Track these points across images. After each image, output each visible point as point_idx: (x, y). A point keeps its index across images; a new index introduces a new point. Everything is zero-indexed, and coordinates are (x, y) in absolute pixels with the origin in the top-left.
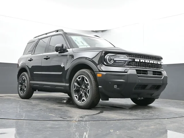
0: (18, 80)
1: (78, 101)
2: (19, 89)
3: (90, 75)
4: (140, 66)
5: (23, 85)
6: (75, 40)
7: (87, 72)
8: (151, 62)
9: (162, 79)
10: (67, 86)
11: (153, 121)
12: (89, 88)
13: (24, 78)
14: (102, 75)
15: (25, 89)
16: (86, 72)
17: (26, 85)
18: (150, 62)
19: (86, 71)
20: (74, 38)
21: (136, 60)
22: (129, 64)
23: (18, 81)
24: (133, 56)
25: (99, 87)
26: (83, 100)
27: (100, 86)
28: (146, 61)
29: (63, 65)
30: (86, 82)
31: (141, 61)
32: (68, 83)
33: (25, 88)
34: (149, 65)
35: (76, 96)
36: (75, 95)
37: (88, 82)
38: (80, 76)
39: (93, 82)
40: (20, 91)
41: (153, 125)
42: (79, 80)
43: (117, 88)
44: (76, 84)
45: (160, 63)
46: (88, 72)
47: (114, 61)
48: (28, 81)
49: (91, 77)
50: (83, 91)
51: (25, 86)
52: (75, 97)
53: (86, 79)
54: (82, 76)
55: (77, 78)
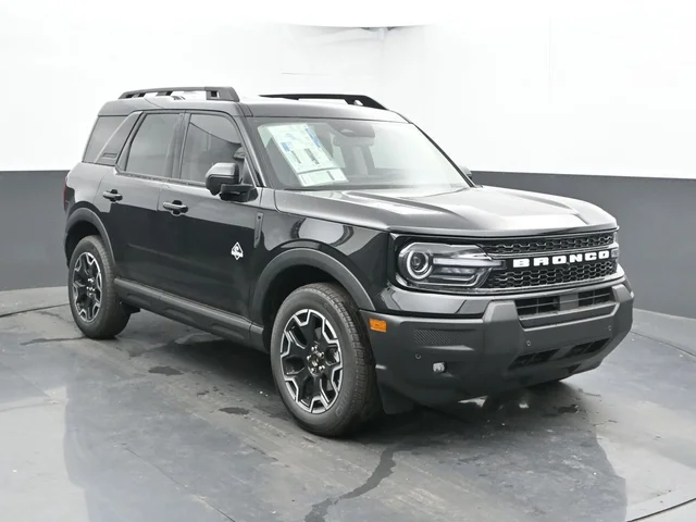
0: (69, 259)
1: (299, 404)
2: (76, 298)
3: (341, 315)
4: (533, 281)
5: (89, 284)
6: (284, 144)
7: (332, 303)
8: (573, 259)
9: (613, 314)
10: (256, 334)
12: (341, 366)
13: (91, 259)
14: (390, 325)
15: (98, 304)
16: (326, 302)
17: (100, 289)
18: (568, 260)
19: (328, 299)
20: (278, 133)
21: (517, 264)
22: (492, 279)
23: (68, 264)
24: (507, 249)
25: (377, 366)
26: (318, 405)
27: (381, 364)
28: (555, 261)
29: (239, 251)
30: (329, 341)
31: (537, 262)
32: (259, 324)
33: (98, 297)
34: (565, 273)
35: (291, 383)
36: (286, 379)
37: (337, 342)
38: (305, 311)
39: (355, 345)
40: (77, 306)
42: (301, 324)
43: (444, 372)
44: (290, 336)
45: (607, 256)
46: (336, 303)
47: (433, 270)
48: (108, 276)
49: (346, 325)
50: (317, 367)
51: (97, 292)
52: (287, 384)
53: (327, 329)
54: (311, 311)
55: (294, 317)
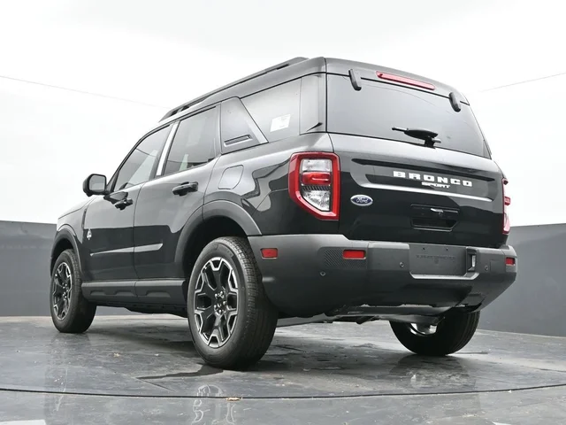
11: (470, 398)
41: (472, 410)
